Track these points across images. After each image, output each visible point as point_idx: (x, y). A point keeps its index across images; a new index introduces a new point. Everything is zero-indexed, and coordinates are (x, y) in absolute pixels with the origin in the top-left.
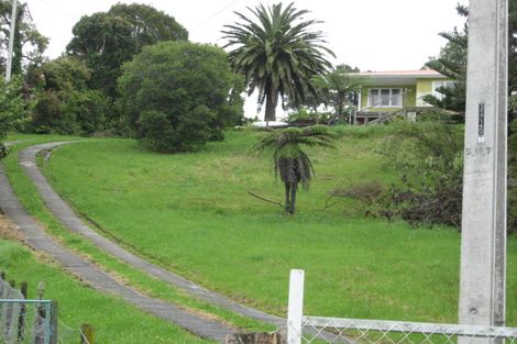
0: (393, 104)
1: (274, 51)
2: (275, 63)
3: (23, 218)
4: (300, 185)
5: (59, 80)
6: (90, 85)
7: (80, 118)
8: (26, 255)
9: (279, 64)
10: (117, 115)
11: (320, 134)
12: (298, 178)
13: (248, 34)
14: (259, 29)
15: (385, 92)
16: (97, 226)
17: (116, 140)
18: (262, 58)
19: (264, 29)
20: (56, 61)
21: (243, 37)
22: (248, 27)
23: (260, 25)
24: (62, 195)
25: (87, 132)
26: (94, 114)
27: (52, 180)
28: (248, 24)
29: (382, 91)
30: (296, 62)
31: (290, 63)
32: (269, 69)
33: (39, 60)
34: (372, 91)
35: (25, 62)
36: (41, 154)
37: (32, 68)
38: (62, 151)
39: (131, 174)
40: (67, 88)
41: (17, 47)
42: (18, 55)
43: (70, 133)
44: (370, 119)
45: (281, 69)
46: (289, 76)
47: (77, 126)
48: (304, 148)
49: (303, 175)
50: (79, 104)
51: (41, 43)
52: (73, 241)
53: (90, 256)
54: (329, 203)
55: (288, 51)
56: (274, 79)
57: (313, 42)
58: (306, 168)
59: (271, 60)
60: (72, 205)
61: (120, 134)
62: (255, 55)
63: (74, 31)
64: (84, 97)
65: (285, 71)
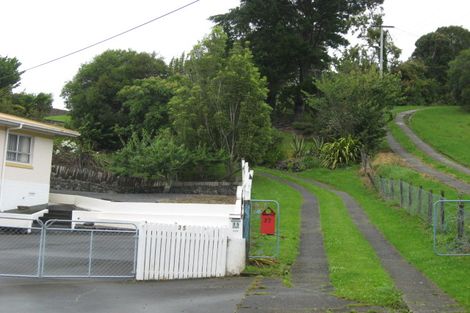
3: (406, 155)
5: (409, 73)
6: (427, 75)
7: (424, 95)
8: (417, 175)
10: (444, 92)
16: (451, 158)
17: (445, 107)
20: (407, 63)
24: (424, 140)
25: (428, 103)
26: (431, 92)
27: (417, 132)
33: (396, 63)
35: (389, 64)
36: (406, 117)
37: (393, 67)
38: (418, 115)
39: (461, 126)
40: (414, 78)
41: (385, 56)
42: (385, 60)
43: (419, 105)
47: (422, 100)
50: (422, 87)
51: (397, 53)
52: (441, 167)
53: (454, 175)
60: (431, 145)
61: (446, 104)
63: (416, 44)
64: (425, 82)
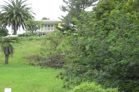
0: (51, 30)
1: (16, 13)
2: (16, 17)
4: (10, 55)
9: (17, 17)
11: (16, 39)
12: (9, 53)
13: (8, 8)
14: (12, 6)
15: (49, 26)
18: (12, 15)
19: (13, 6)
21: (6, 9)
22: (8, 6)
23: (12, 5)
28: (8, 4)
29: (48, 26)
30: (23, 16)
31: (21, 17)
32: (14, 18)
34: (45, 26)
44: (43, 35)
45: (18, 19)
46: (21, 21)
48: (11, 44)
49: (10, 52)
54: (21, 61)
55: (20, 13)
56: (16, 22)
57: (29, 10)
58: (12, 50)
59: (15, 16)
62: (10, 14)
65: (19, 19)
